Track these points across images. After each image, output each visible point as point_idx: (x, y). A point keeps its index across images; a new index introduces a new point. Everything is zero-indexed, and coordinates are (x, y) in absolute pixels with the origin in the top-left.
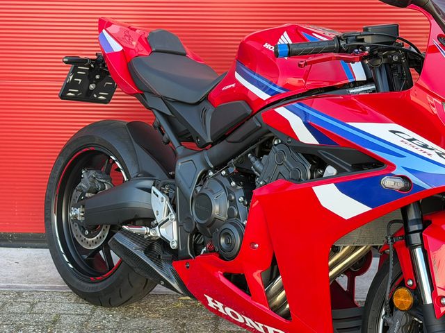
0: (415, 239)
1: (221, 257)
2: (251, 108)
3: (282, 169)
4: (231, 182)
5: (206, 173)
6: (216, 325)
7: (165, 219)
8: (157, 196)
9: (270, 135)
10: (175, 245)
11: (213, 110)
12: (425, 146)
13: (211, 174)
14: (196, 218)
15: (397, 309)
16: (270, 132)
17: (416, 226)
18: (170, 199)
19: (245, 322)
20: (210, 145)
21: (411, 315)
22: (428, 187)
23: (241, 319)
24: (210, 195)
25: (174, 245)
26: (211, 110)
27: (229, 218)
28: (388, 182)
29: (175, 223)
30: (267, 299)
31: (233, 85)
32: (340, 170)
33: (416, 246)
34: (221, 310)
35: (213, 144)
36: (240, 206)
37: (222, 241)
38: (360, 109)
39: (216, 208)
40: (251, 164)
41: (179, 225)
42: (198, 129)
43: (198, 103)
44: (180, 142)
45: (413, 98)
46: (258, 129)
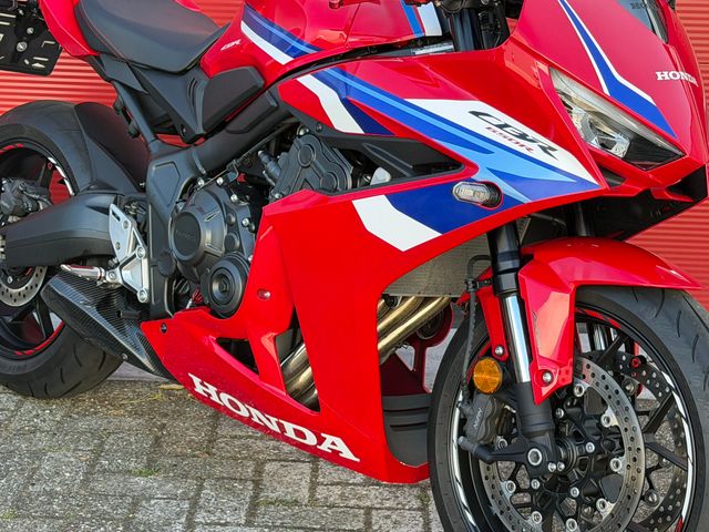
0: (508, 281)
1: (213, 313)
2: (264, 79)
3: (308, 174)
4: (230, 195)
5: (193, 182)
6: (214, 427)
7: (130, 255)
8: (118, 219)
9: (292, 120)
10: (145, 296)
11: (206, 83)
12: (523, 136)
13: (201, 183)
14: (176, 253)
15: (479, 392)
16: (292, 116)
17: (510, 262)
18: (139, 224)
19: (251, 416)
20: (202, 139)
21: (500, 401)
22: (526, 200)
23: (244, 412)
24: (198, 215)
25: (143, 297)
26: (203, 81)
27: (227, 251)
28: (464, 191)
29: (145, 262)
30: (285, 379)
31: (237, 42)
32: (395, 174)
33: (509, 294)
34: (215, 398)
35: (206, 137)
36: (244, 232)
37: (215, 287)
38: (430, 80)
39: (207, 236)
40: (263, 166)
41: (151, 265)
42: (184, 113)
43: (185, 71)
44: (155, 133)
45: (508, 64)
46: (273, 110)
